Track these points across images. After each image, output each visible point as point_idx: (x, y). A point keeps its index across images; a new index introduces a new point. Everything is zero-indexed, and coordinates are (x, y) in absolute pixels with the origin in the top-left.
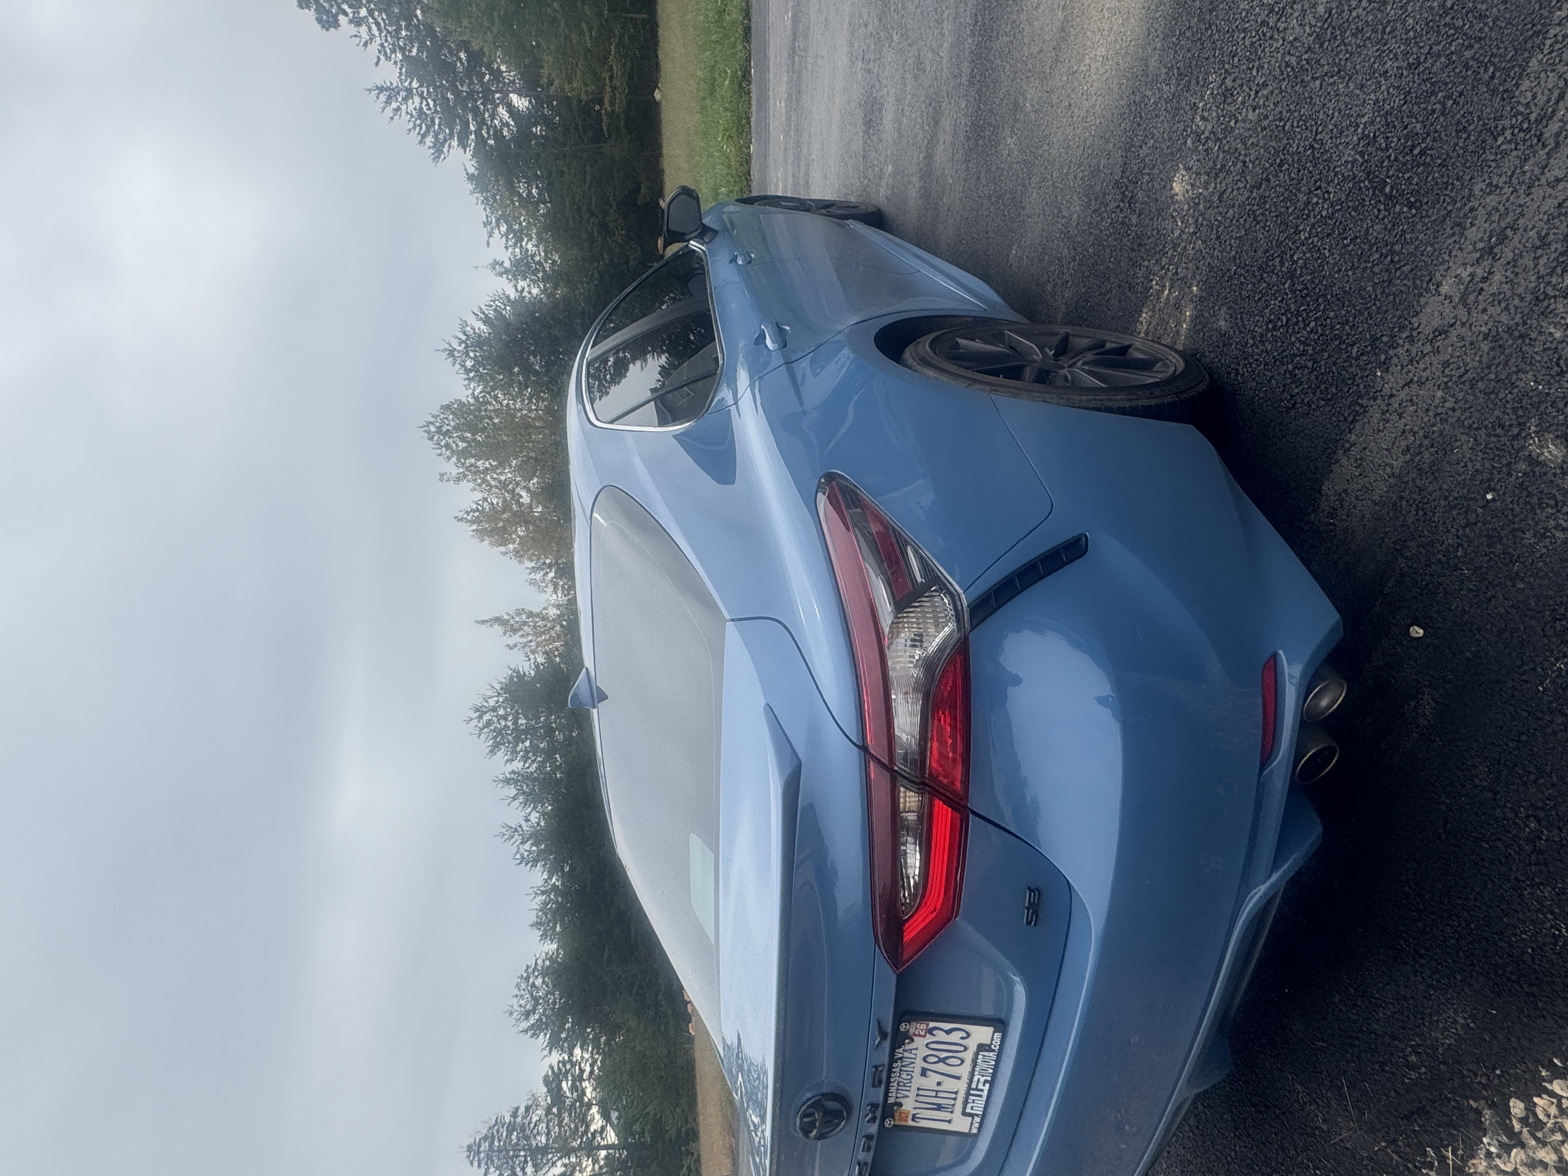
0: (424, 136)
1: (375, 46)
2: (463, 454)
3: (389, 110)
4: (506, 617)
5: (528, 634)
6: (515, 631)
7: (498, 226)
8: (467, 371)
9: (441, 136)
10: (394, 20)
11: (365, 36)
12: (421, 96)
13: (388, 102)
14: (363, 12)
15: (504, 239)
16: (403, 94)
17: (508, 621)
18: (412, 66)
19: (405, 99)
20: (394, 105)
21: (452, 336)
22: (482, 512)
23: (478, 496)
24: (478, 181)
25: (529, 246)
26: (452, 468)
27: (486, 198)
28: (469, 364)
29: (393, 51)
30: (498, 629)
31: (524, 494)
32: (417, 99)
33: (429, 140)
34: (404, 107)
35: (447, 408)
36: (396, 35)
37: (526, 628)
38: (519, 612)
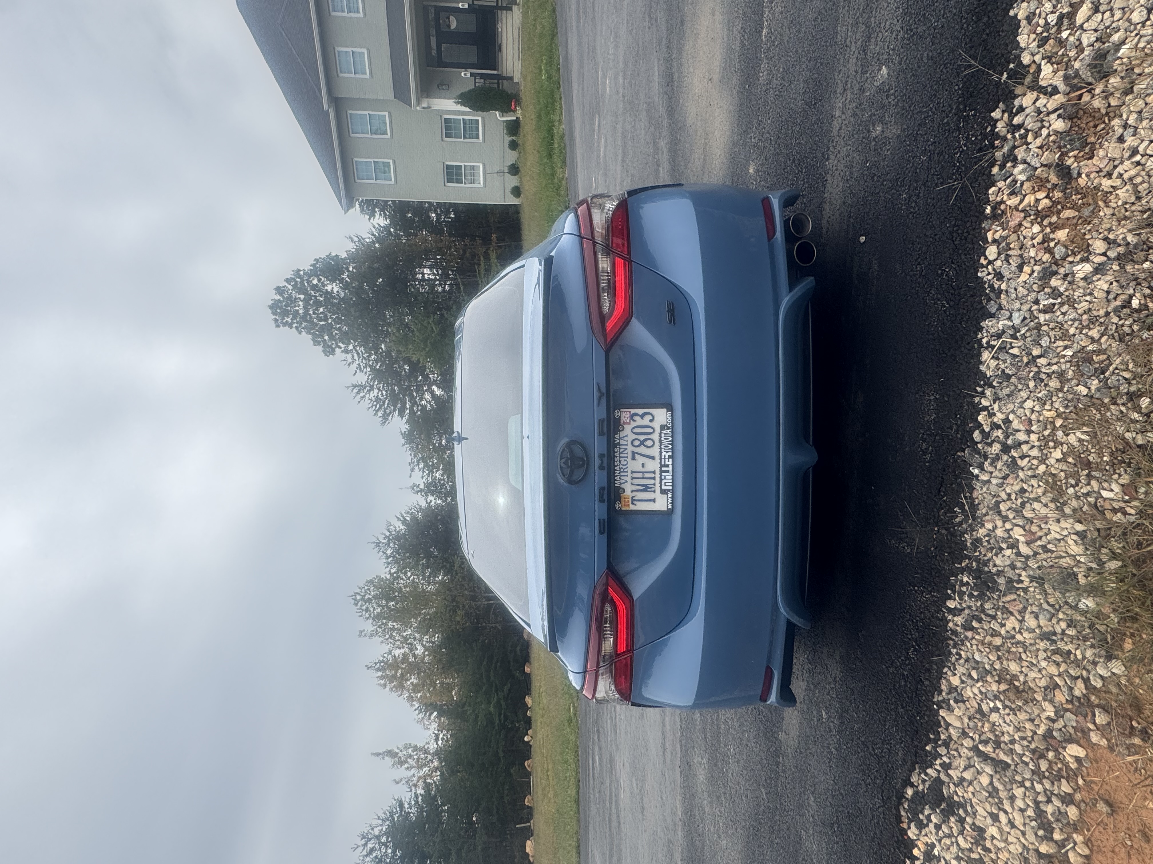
0: (377, 411)
1: (355, 365)
2: (378, 617)
3: (358, 398)
4: (397, 751)
5: (412, 767)
6: (401, 763)
7: (418, 464)
8: (387, 558)
9: (388, 411)
10: (368, 351)
11: (350, 360)
12: (379, 389)
13: (358, 393)
14: (351, 347)
15: (421, 472)
16: (368, 388)
17: (398, 754)
18: (377, 375)
19: (369, 391)
20: (362, 394)
21: (380, 533)
22: (386, 663)
23: (386, 648)
24: (409, 437)
25: (437, 475)
26: (369, 626)
27: (412, 447)
28: (389, 552)
29: (365, 367)
30: (389, 760)
31: (419, 647)
32: (376, 391)
33: (380, 414)
34: (367, 396)
35: (371, 582)
36: (368, 359)
37: (410, 761)
38: (406, 747)
